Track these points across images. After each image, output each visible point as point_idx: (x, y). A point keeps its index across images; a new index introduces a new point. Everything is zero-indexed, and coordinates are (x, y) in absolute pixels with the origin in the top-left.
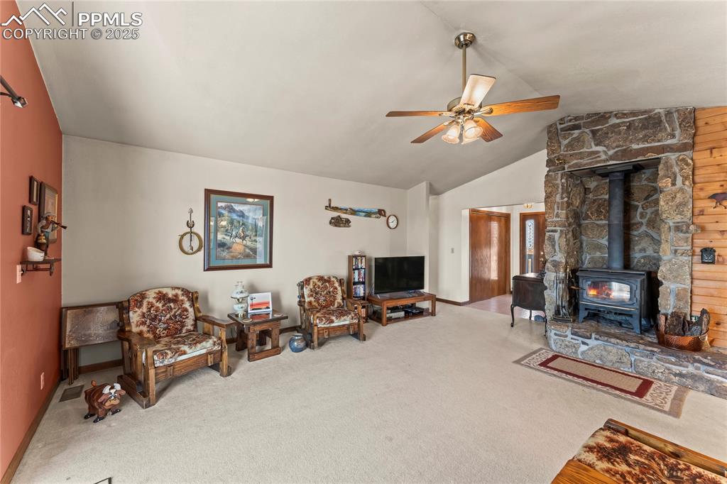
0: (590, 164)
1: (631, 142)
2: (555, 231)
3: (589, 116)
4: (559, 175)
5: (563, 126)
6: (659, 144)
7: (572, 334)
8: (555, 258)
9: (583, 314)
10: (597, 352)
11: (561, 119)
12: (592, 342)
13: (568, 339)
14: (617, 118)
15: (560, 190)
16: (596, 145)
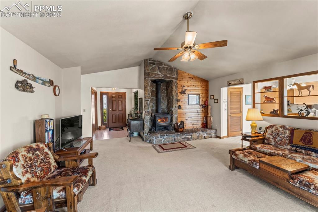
0: (158, 78)
1: (167, 74)
2: (148, 100)
3: (158, 61)
4: (149, 80)
5: (150, 62)
6: (172, 76)
7: (161, 136)
8: (148, 110)
9: (157, 128)
10: (167, 140)
11: (149, 59)
12: (166, 137)
13: (159, 138)
14: (165, 65)
15: (149, 85)
16: (159, 72)
